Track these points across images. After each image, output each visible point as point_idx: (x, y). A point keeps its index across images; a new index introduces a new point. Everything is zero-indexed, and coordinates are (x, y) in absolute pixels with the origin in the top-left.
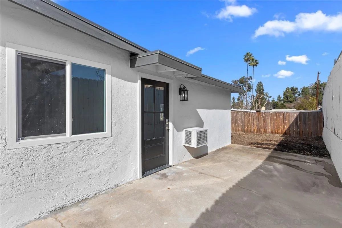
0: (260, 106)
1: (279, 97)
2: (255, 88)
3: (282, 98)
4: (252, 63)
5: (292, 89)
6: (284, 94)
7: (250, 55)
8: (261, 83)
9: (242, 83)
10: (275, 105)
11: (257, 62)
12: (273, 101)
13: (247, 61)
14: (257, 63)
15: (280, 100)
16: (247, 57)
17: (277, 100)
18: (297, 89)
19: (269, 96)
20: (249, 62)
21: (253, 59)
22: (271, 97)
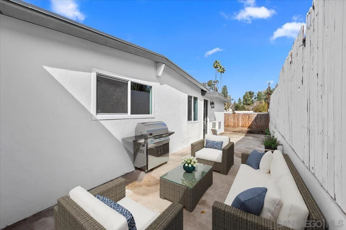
0: (227, 108)
1: (240, 100)
2: (220, 91)
3: (242, 100)
4: (220, 70)
5: (250, 93)
6: (244, 97)
7: (218, 63)
8: (225, 86)
9: (210, 86)
10: (236, 107)
11: (224, 69)
12: (235, 103)
13: (216, 67)
14: (224, 71)
15: (240, 103)
16: (216, 64)
17: (238, 103)
18: (253, 93)
19: (232, 98)
20: (218, 69)
21: (221, 67)
22: (233, 99)
